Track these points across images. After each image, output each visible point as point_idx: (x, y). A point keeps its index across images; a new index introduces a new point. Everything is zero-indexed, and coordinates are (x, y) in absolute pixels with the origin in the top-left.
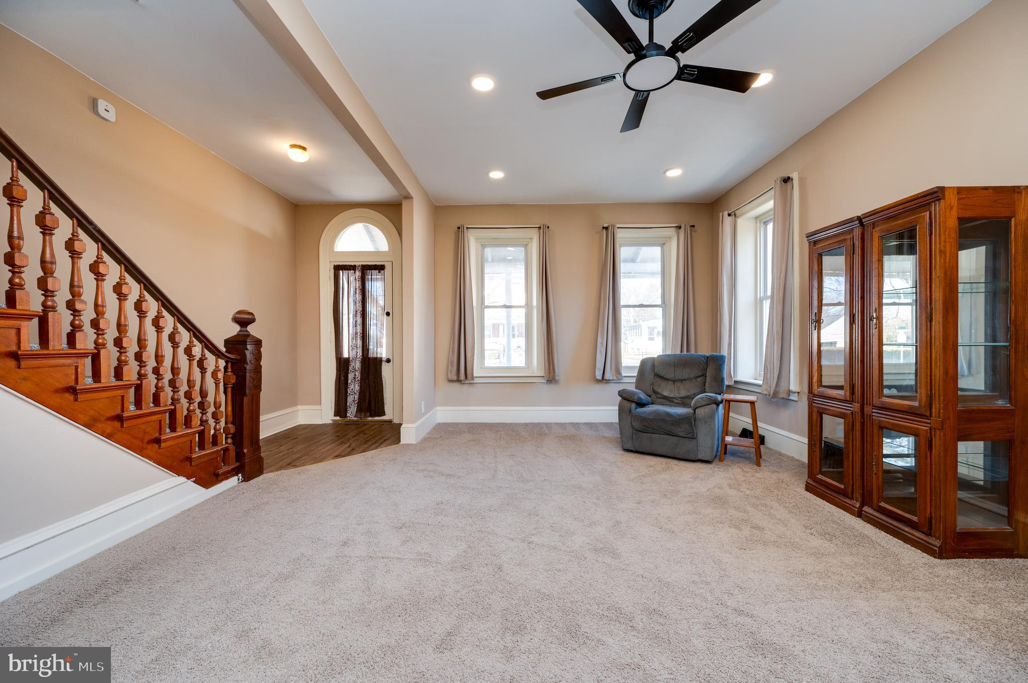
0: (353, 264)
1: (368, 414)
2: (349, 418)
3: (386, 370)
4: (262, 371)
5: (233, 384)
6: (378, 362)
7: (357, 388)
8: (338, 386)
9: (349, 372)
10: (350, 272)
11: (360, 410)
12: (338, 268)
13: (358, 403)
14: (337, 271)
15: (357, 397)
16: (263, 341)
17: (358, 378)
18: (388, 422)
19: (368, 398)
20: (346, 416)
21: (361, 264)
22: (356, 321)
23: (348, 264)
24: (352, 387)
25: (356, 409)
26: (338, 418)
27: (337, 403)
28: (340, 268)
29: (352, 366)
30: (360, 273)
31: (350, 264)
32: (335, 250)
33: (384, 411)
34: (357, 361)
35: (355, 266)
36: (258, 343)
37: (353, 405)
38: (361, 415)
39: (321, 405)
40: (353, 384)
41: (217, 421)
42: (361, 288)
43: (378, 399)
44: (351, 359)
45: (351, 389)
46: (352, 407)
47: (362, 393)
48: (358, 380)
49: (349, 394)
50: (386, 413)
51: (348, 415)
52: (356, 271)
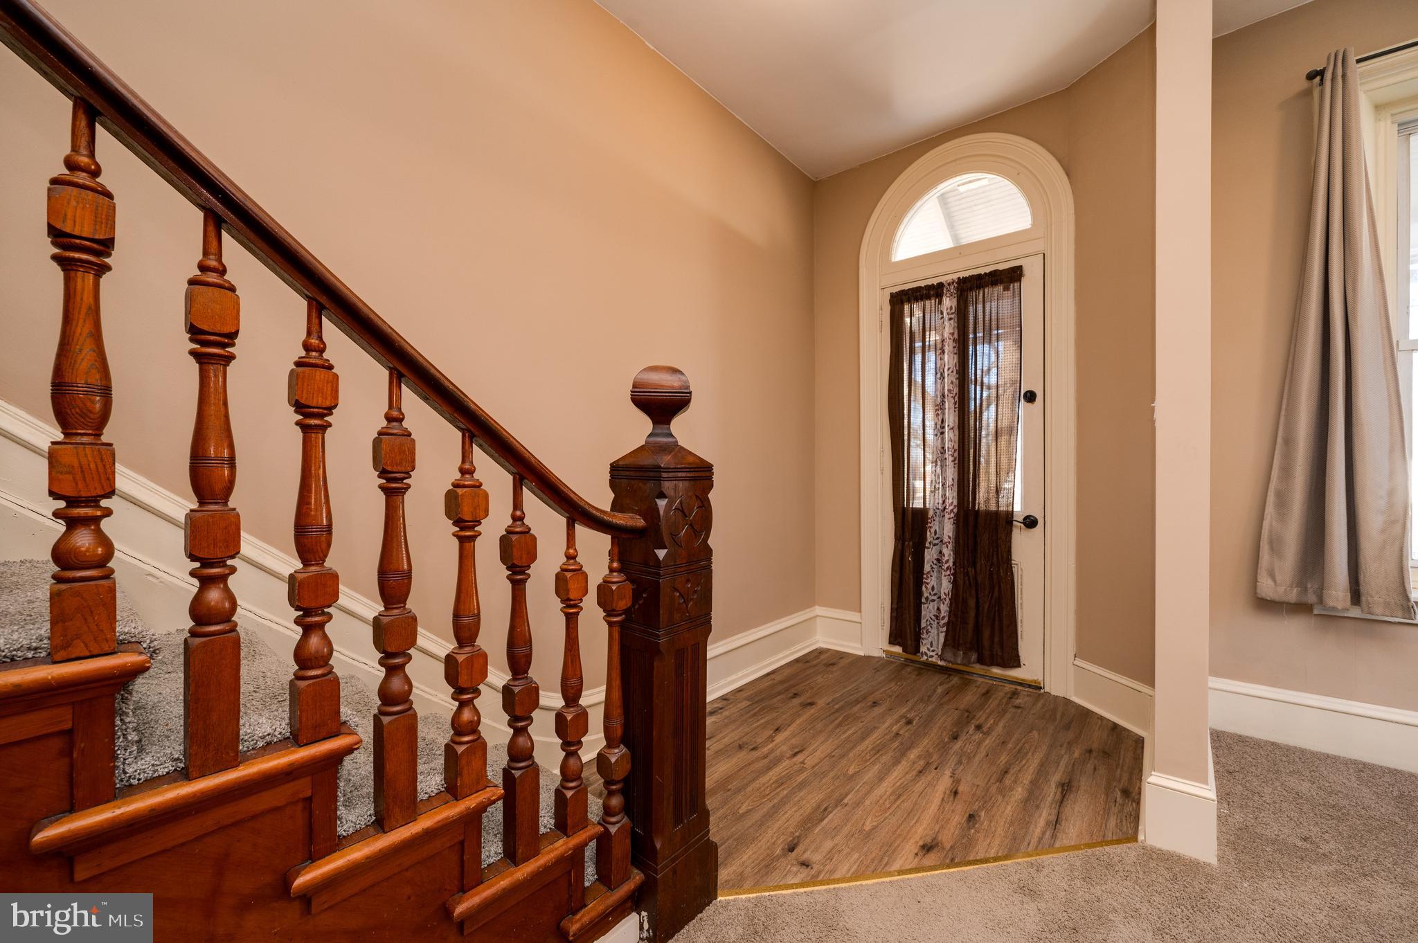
0: (935, 281)
1: (974, 657)
2: (925, 658)
3: (1023, 545)
4: (714, 567)
5: (627, 612)
6: (1002, 523)
7: (946, 586)
8: (897, 576)
9: (927, 545)
10: (928, 303)
11: (953, 641)
12: (900, 300)
13: (948, 624)
14: (897, 307)
15: (944, 608)
16: (715, 470)
17: (947, 561)
18: (1030, 686)
19: (972, 614)
20: (917, 650)
21: (955, 277)
22: (943, 421)
23: (923, 284)
24: (932, 583)
25: (942, 639)
26: (898, 649)
27: (894, 614)
28: (904, 298)
29: (932, 530)
30: (955, 300)
31: (929, 282)
32: (893, 260)
33: (1018, 656)
34: (946, 520)
35: (941, 285)
36: (701, 474)
37: (935, 625)
38: (955, 655)
39: (860, 612)
40: (935, 574)
41: (571, 744)
42: (956, 336)
43: (1001, 621)
44: (931, 513)
45: (929, 587)
46: (934, 631)
47: (957, 599)
48: (948, 568)
49: (927, 599)
50: (1022, 661)
51: (923, 649)
52: (944, 298)
